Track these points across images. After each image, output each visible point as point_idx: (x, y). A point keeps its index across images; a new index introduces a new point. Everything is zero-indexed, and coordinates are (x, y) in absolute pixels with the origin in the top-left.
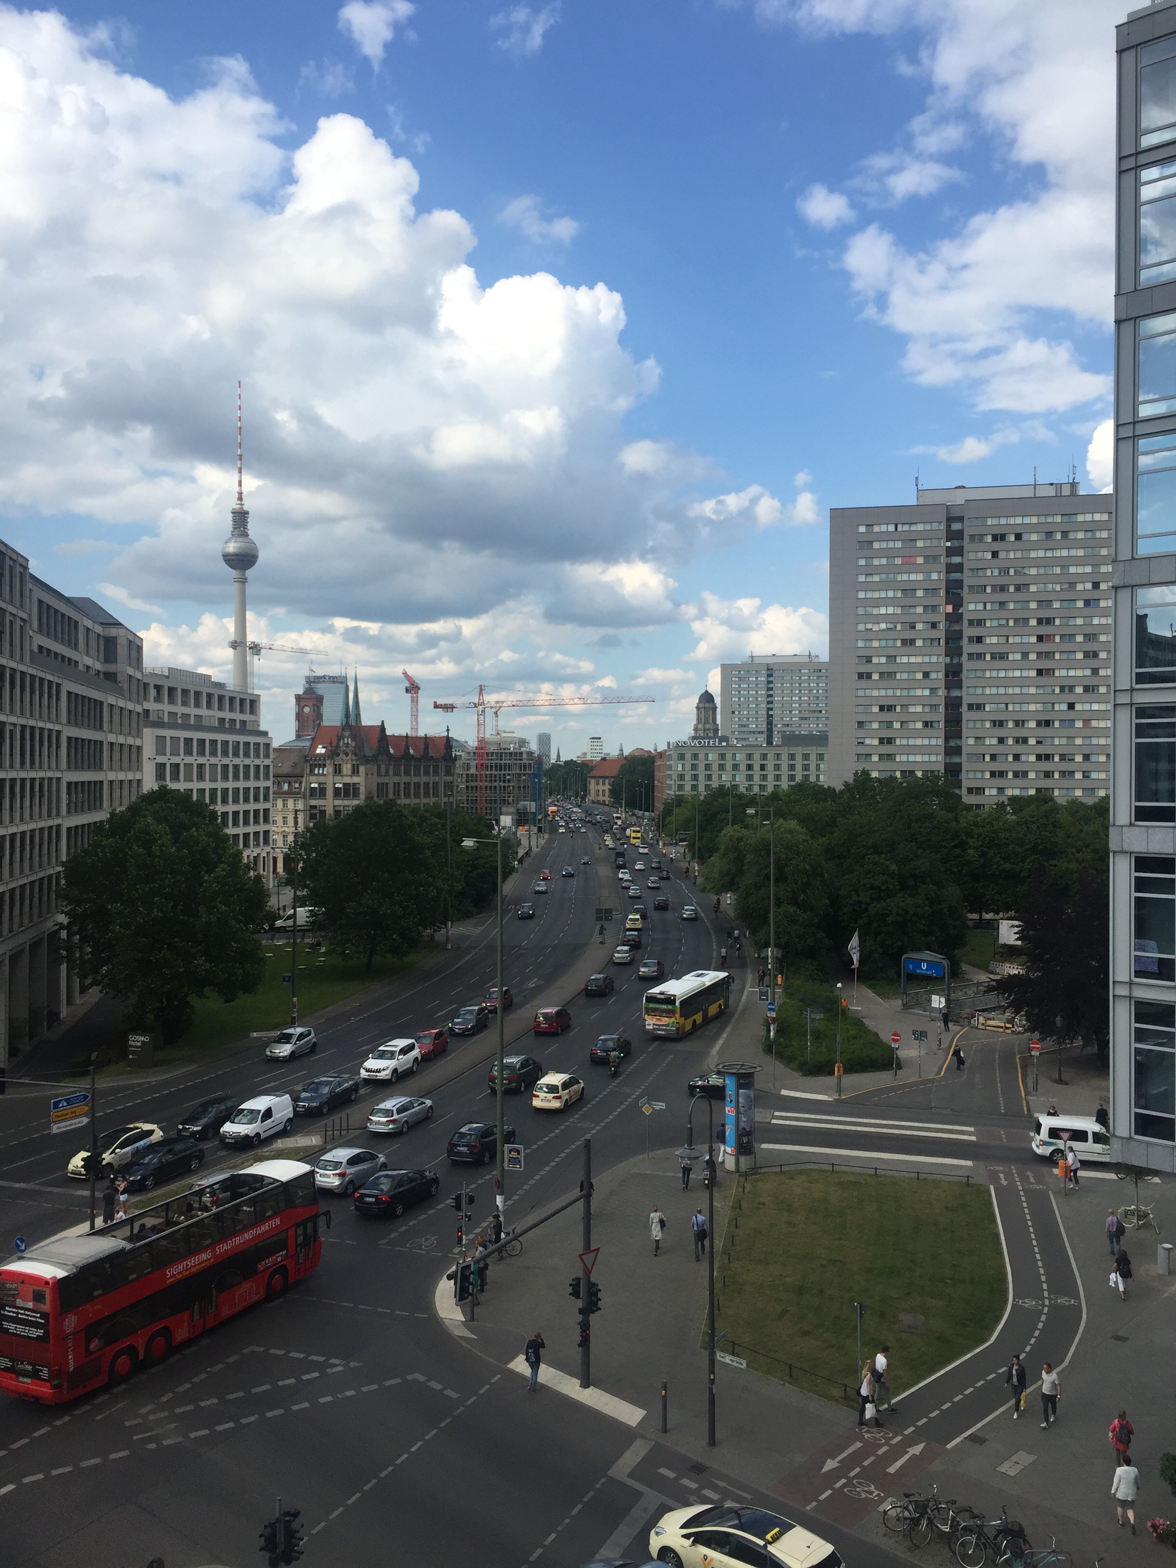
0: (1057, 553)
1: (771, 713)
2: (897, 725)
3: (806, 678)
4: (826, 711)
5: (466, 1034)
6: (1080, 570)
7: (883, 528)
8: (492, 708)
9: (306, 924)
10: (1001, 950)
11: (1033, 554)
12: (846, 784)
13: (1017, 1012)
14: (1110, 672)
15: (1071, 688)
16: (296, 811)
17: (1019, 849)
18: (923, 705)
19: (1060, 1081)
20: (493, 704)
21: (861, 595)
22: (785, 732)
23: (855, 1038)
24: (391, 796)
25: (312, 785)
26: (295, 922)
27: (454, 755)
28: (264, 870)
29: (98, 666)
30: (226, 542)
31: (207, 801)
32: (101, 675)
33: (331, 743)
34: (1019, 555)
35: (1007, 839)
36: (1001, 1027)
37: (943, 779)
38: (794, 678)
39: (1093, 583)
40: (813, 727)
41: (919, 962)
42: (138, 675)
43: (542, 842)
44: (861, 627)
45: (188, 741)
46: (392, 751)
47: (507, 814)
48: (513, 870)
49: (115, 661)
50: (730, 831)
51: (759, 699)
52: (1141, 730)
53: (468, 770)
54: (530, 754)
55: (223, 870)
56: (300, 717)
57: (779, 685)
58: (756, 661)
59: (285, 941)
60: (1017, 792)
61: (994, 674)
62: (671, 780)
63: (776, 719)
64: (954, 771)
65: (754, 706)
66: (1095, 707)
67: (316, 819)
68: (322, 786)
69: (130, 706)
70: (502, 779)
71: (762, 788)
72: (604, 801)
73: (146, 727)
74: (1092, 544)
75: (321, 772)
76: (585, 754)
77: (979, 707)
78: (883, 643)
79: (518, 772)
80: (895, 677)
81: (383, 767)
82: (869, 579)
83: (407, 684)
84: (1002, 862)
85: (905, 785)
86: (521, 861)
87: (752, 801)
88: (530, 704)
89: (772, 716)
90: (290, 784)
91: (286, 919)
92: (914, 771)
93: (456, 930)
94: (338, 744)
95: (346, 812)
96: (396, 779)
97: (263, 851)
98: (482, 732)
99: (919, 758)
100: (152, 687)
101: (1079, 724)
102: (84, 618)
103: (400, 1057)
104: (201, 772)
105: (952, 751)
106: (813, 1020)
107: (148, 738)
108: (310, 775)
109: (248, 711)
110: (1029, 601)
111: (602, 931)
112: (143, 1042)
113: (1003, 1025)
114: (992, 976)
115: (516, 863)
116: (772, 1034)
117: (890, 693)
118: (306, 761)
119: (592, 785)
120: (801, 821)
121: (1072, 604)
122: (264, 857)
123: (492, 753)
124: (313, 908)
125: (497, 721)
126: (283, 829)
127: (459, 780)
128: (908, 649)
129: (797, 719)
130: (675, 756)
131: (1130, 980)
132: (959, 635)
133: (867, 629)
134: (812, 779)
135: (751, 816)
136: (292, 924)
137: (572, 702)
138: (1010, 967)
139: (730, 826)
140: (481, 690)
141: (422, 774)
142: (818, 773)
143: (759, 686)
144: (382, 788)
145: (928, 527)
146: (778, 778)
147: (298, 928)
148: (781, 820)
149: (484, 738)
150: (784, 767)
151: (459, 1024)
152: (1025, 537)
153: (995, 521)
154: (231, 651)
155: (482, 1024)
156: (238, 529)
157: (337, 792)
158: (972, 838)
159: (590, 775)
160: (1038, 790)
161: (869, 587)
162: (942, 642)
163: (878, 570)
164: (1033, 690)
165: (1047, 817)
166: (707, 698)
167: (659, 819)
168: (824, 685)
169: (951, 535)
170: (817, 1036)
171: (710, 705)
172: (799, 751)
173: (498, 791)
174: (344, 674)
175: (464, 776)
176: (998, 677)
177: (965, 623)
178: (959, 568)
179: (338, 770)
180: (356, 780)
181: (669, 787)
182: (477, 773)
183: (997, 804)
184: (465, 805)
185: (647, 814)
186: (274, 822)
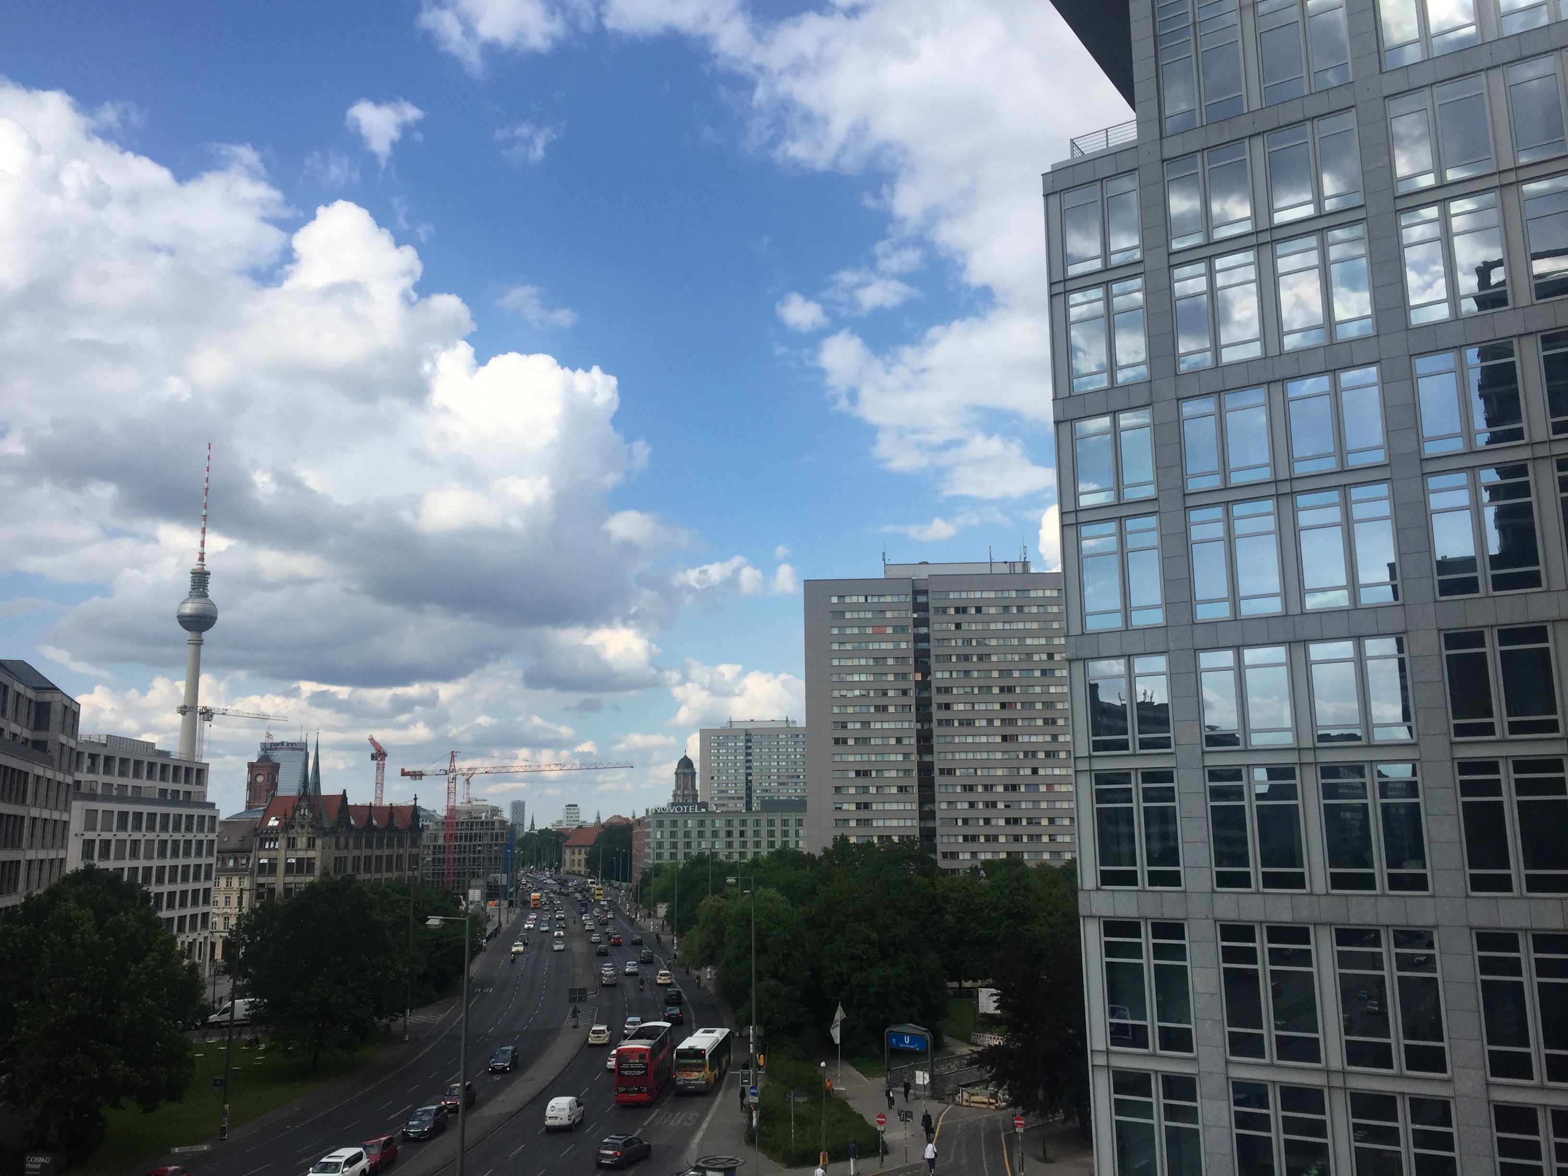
0: (1014, 626)
1: (749, 778)
2: (873, 790)
3: (784, 743)
4: (804, 776)
5: (422, 1139)
6: (1036, 642)
7: (854, 599)
8: (463, 775)
9: (244, 1018)
10: (981, 1019)
11: (993, 626)
12: (826, 850)
13: (999, 1086)
14: (1068, 738)
15: (1034, 753)
16: (242, 890)
17: (994, 915)
18: (897, 770)
19: (1046, 1160)
20: (465, 771)
21: (835, 662)
22: (764, 797)
23: (839, 1121)
24: (349, 870)
25: (261, 861)
26: (232, 1015)
27: (420, 826)
28: (199, 958)
29: (26, 733)
30: (183, 603)
31: (140, 881)
32: (30, 744)
33: (285, 815)
34: (980, 627)
35: (982, 904)
36: (985, 1103)
37: (918, 844)
38: (772, 743)
39: (1048, 654)
40: (791, 792)
41: (900, 1037)
42: (72, 743)
43: (513, 917)
44: (836, 694)
45: (123, 815)
46: (353, 822)
47: (477, 887)
48: (480, 948)
49: (47, 728)
50: (710, 901)
51: (738, 764)
52: (1101, 796)
53: (435, 841)
54: (503, 823)
55: (154, 959)
56: (252, 786)
57: (758, 750)
58: (735, 726)
59: (218, 1039)
60: (989, 856)
61: (963, 739)
62: (649, 848)
63: (755, 784)
64: (928, 835)
65: (733, 771)
66: (1057, 772)
67: (263, 898)
68: (272, 862)
69: (60, 777)
70: (472, 850)
71: (742, 855)
72: (580, 871)
73: (75, 799)
74: (1044, 618)
75: (272, 846)
76: (561, 822)
77: (950, 772)
78: (858, 709)
79: (489, 842)
80: (870, 742)
81: (342, 840)
82: (842, 648)
83: (374, 751)
84: (978, 928)
85: (882, 850)
86: (488, 939)
87: (732, 869)
88: (504, 770)
89: (751, 781)
90: (236, 860)
91: (222, 1013)
92: (891, 836)
93: (415, 1018)
94: (294, 816)
95: (297, 890)
96: (356, 853)
97: (200, 936)
98: (452, 800)
99: (895, 823)
100: (86, 756)
101: (1043, 788)
102: (16, 683)
103: (346, 1169)
104: (135, 848)
105: (926, 815)
106: (797, 1104)
107: (76, 813)
108: (259, 850)
109: (194, 781)
110: (991, 671)
111: (575, 1014)
112: (42, 1164)
113: (986, 1100)
114: (974, 1049)
115: (484, 941)
116: (754, 1121)
117: (865, 758)
118: (256, 835)
119: (567, 855)
120: (779, 889)
121: (1030, 674)
122: (201, 943)
123: (462, 823)
124: (253, 999)
125: (468, 789)
126: (225, 910)
127: (425, 852)
128: (880, 716)
129: (776, 784)
130: (653, 824)
131: (1107, 1049)
132: (928, 702)
133: (841, 696)
134: (792, 845)
135: (730, 885)
136: (228, 1018)
137: (548, 768)
138: (991, 1038)
139: (710, 895)
140: (453, 756)
141: (385, 847)
142: (797, 839)
143: (738, 751)
144: (340, 863)
145: (896, 599)
146: (757, 844)
147: (236, 1023)
148: (761, 889)
149: (454, 806)
150: (764, 834)
151: (414, 1127)
152: (984, 610)
153: (957, 595)
154: (180, 717)
155: (440, 1125)
156: (197, 590)
157: (289, 868)
158: (948, 903)
159: (564, 844)
160: (1009, 854)
161: (842, 655)
162: (913, 709)
163: (851, 639)
164: (999, 756)
165: (1018, 881)
166: (686, 763)
167: (637, 890)
168: (801, 750)
169: (918, 607)
170: (802, 1121)
171: (690, 771)
172: (778, 818)
173: (467, 863)
174: (304, 740)
175: (431, 847)
176: (966, 743)
177: (934, 691)
178: (926, 638)
179: (291, 844)
180: (311, 854)
181: (648, 856)
182: (445, 844)
183: (971, 869)
184: (431, 879)
185: (624, 884)
186: (216, 903)
